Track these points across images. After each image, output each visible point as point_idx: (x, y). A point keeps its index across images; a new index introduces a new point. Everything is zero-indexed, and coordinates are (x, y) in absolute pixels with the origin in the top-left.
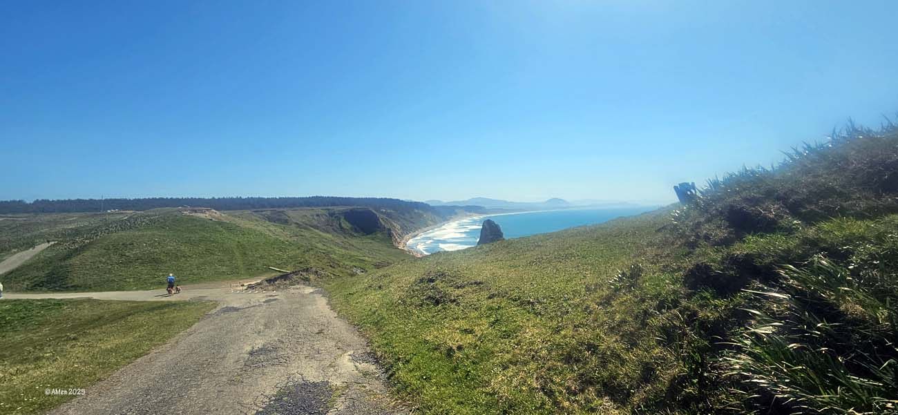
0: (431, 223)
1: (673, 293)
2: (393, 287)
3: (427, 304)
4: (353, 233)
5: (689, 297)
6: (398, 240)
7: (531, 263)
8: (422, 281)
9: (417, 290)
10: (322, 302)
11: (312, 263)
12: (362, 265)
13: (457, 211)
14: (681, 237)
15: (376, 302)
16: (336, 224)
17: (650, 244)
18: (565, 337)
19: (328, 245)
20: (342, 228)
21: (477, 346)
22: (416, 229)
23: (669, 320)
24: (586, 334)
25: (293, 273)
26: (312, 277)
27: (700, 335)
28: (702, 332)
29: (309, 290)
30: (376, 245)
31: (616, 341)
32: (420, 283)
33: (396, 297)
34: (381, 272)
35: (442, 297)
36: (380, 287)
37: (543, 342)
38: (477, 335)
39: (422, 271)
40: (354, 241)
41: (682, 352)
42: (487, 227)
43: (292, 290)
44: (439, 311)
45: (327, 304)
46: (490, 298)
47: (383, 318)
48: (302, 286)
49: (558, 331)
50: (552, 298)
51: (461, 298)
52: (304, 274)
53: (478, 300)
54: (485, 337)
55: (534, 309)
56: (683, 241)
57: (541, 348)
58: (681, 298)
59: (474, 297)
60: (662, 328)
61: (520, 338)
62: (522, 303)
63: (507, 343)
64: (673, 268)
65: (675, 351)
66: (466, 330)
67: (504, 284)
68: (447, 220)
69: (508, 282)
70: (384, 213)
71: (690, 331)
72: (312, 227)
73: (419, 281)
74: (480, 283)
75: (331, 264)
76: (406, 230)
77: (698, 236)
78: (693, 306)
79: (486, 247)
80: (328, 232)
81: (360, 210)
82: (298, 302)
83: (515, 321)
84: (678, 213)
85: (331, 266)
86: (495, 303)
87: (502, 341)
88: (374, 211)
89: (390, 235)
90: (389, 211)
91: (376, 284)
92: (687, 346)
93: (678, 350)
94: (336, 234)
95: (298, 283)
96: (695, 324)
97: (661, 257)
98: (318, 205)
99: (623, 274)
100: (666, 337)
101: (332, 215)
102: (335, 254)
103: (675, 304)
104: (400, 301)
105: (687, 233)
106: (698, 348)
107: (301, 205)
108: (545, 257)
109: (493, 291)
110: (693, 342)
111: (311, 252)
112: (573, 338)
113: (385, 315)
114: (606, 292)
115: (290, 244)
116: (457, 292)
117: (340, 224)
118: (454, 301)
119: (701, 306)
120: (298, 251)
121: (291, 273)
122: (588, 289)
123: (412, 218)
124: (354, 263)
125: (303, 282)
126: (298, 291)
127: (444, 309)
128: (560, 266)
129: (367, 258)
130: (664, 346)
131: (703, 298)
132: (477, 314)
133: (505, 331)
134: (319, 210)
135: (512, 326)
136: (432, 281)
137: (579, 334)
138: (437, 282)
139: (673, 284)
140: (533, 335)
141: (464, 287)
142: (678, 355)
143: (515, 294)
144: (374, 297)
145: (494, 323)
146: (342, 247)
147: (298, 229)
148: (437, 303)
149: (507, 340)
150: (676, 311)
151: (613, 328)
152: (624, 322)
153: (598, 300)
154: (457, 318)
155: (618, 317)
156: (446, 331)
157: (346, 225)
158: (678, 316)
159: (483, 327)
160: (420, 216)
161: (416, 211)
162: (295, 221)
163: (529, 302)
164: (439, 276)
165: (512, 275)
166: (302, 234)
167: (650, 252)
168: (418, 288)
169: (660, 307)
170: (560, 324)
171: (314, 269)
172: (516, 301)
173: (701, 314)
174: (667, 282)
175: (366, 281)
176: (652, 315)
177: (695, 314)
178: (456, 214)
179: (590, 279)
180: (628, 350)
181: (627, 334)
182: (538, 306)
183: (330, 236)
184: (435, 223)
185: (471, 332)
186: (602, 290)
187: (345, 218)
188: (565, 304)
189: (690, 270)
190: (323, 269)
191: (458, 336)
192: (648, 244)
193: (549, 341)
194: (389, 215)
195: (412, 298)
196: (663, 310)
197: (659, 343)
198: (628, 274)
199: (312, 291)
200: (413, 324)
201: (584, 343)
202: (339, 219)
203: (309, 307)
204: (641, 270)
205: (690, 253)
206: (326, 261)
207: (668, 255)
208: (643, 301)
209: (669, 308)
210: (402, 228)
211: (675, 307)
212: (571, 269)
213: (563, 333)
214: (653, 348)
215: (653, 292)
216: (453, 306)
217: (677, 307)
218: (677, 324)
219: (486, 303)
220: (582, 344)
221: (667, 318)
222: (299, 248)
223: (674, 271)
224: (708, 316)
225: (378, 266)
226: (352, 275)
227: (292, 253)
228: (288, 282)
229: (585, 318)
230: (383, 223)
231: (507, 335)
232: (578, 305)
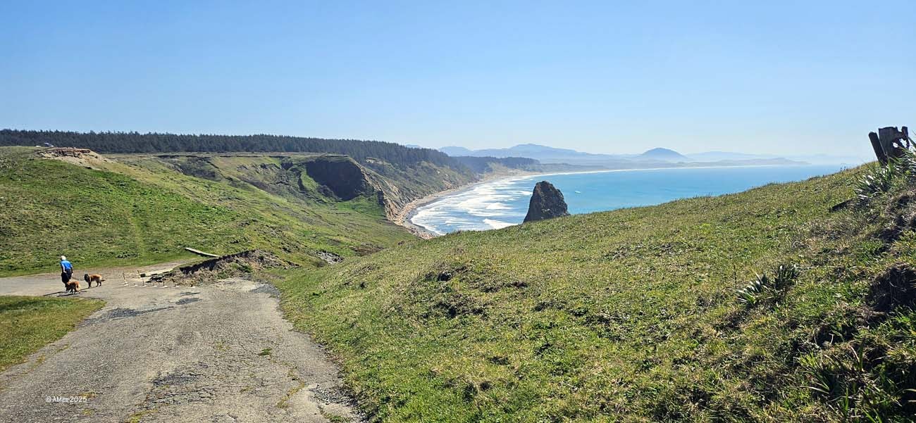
0: (447, 184)
1: (847, 315)
2: (384, 285)
3: (437, 316)
4: (322, 197)
5: (873, 322)
6: (395, 211)
7: (609, 257)
8: (429, 277)
9: (421, 292)
10: (269, 307)
11: (255, 244)
12: (335, 249)
13: (492, 165)
14: (871, 222)
15: (355, 308)
16: (293, 181)
17: (816, 232)
18: (657, 377)
19: (281, 215)
20: (302, 187)
21: (512, 384)
22: (424, 194)
23: (836, 360)
24: (692, 375)
25: (224, 258)
26: (254, 265)
27: (886, 387)
28: (890, 381)
29: (249, 286)
30: (358, 218)
31: (742, 389)
32: (425, 281)
33: (386, 303)
34: (364, 262)
35: (460, 305)
36: (362, 286)
37: (621, 383)
38: (514, 368)
39: (431, 262)
40: (323, 210)
41: (853, 413)
42: (541, 193)
43: (222, 285)
44: (455, 327)
45: (278, 309)
46: (538, 309)
47: (366, 334)
48: (237, 280)
49: (647, 368)
50: (641, 314)
51: (491, 307)
52: (242, 260)
53: (519, 312)
54: (526, 371)
55: (608, 330)
56: (874, 228)
57: (617, 394)
58: (859, 323)
59: (510, 307)
60: (822, 372)
61: (583, 375)
62: (590, 320)
63: (562, 383)
64: (851, 273)
65: (841, 410)
66: (496, 359)
67: (561, 288)
68: (477, 180)
69: (569, 285)
70: (370, 165)
71: (871, 378)
72: (252, 183)
73: (424, 278)
74: (523, 285)
75: (286, 245)
76: (407, 195)
77: (901, 222)
78: (880, 338)
79: (536, 226)
80: (280, 194)
81: (333, 159)
82: (232, 305)
83: (576, 348)
84: (870, 180)
85: (285, 249)
86: (545, 317)
87: (553, 378)
88: (356, 163)
89: (382, 203)
90: (380, 163)
91: (356, 280)
92: (862, 403)
93: (847, 408)
94: (293, 198)
95: (232, 275)
96: (879, 369)
97: (833, 255)
98: (263, 150)
99: (764, 280)
100: (827, 387)
101: (287, 166)
102: (292, 230)
103: (849, 332)
104: (393, 309)
105: (883, 216)
106: (880, 407)
107: (236, 149)
108: (633, 247)
109: (543, 298)
110: (873, 397)
111: (253, 226)
112: (671, 380)
113: (368, 328)
114: (732, 309)
115: (220, 212)
116: (486, 297)
117: (300, 182)
118: (480, 311)
119: (894, 340)
120: (231, 224)
121: (220, 259)
122: (701, 302)
123: (417, 175)
124: (323, 247)
125: (239, 273)
126: (231, 287)
127: (464, 323)
128: (657, 262)
129: (343, 239)
130: (823, 401)
131: (897, 326)
132: (515, 333)
133: (559, 364)
134: (266, 159)
135: (570, 356)
136: (444, 278)
137: (680, 374)
138: (453, 280)
139: (849, 301)
140: (604, 372)
141: (496, 290)
142: (845, 416)
143: (579, 305)
144: (352, 302)
145: (541, 350)
146: (304, 220)
147: (233, 188)
148: (453, 313)
149: (561, 379)
150: (848, 345)
151: (739, 367)
152: (757, 358)
153: (717, 322)
154: (483, 340)
155: (748, 350)
156: (465, 359)
157: (310, 183)
158: (852, 355)
159: (524, 356)
160: (431, 172)
161: (425, 164)
162: (227, 175)
163: (601, 319)
164: (457, 270)
165: (577, 273)
166: (240, 195)
167: (815, 245)
168: (423, 289)
169: (821, 338)
170: (651, 357)
171: (257, 254)
172: (580, 315)
173: (891, 353)
174: (839, 295)
175: (340, 273)
176: (806, 350)
177: (881, 350)
178: (490, 170)
179: (708, 286)
180: (760, 404)
181: (762, 379)
182: (615, 325)
183: (285, 201)
184: (456, 185)
185: (504, 362)
186: (726, 305)
187: (308, 174)
188: (661, 325)
189: (879, 278)
190: (272, 254)
191: (483, 367)
192: (812, 231)
193: (630, 382)
194: (381, 170)
195: (412, 304)
196: (826, 343)
197: (815, 395)
198: (772, 280)
199: (253, 287)
200: (412, 346)
201: (689, 390)
202: (299, 174)
203: (249, 314)
204: (794, 275)
205: (882, 250)
206: (276, 241)
207: (845, 252)
208: (794, 325)
209: (837, 339)
210: (401, 191)
211: (848, 338)
212: (675, 268)
213: (654, 371)
214: (804, 404)
215: (813, 313)
216: (477, 318)
217: (851, 338)
218: (849, 366)
219: (531, 317)
220: (684, 390)
221: (832, 357)
222: (233, 219)
223: (854, 278)
224: (903, 357)
225: (360, 252)
226: (319, 265)
227: (222, 227)
228: (215, 272)
229: (692, 348)
230: (370, 182)
231: (561, 370)
232: (683, 328)
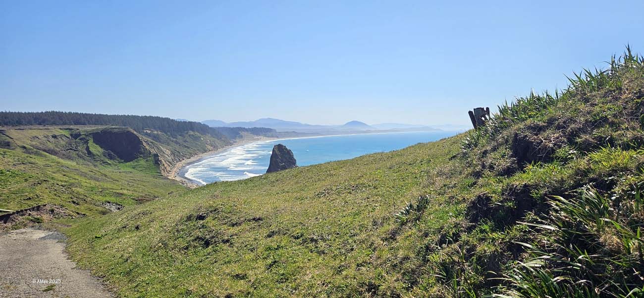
0: (210, 147)
1: (455, 226)
2: (156, 225)
3: (195, 247)
4: (107, 160)
5: (469, 230)
6: (168, 169)
7: (319, 195)
8: (189, 218)
9: (183, 230)
10: (56, 250)
11: (47, 200)
12: (119, 200)
13: (242, 133)
14: (469, 166)
15: (130, 246)
16: (82, 148)
17: (440, 174)
18: (346, 277)
19: (71, 175)
20: (89, 153)
21: (249, 293)
22: (191, 155)
23: (449, 256)
24: (368, 274)
25: (18, 212)
26: (46, 217)
27: (476, 271)
28: (479, 267)
29: (39, 234)
30: (138, 175)
31: (397, 280)
32: (186, 221)
33: (156, 240)
34: (140, 209)
35: (213, 237)
36: (137, 228)
37: (324, 284)
38: (250, 281)
39: (192, 206)
40: (107, 170)
41: (459, 290)
42: (277, 152)
43: (14, 235)
44: (209, 254)
45: (64, 252)
46: (269, 236)
47: (138, 266)
48: (28, 230)
49: (340, 271)
50: (338, 234)
51: (235, 237)
52: (34, 213)
53: (255, 239)
54: (259, 283)
55: (317, 247)
56: (470, 170)
57: (321, 292)
58: (462, 231)
59: (250, 236)
60: (441, 263)
61: (299, 281)
62: (305, 241)
63: (285, 288)
64: (458, 199)
65: (453, 288)
66: (237, 276)
67: (286, 219)
68: (231, 144)
69: (291, 217)
70: (147, 134)
71: (469, 266)
72: (45, 151)
73: (185, 219)
74: (259, 219)
75: (75, 199)
76: (178, 156)
77: (484, 166)
78: (473, 241)
79: (273, 176)
80: (69, 158)
81: (116, 130)
82: (23, 251)
83: (295, 262)
84: (468, 140)
85: (74, 202)
86: (273, 242)
87: (279, 285)
88: (135, 133)
89: (157, 162)
90: (156, 132)
91: (132, 224)
92: (464, 282)
93: (456, 287)
94: (81, 161)
95: (25, 226)
96: (472, 260)
97: (448, 188)
98: (54, 123)
99: (411, 206)
100: (445, 274)
101: (76, 136)
102: (81, 186)
103: (456, 237)
104: (160, 244)
105: (475, 162)
106: (474, 284)
107: (30, 123)
108: (334, 188)
109: (274, 228)
110: (470, 278)
111: (45, 185)
112: (355, 278)
113: (140, 261)
114: (391, 226)
115: (14, 175)
116: (233, 230)
117: (88, 149)
118: (228, 241)
119: (481, 240)
120: (25, 184)
121: (14, 213)
122: (375, 223)
123: (185, 141)
124: (108, 199)
125: (31, 224)
126: (22, 236)
127: (215, 251)
128: (349, 198)
129: (125, 192)
130: (443, 283)
131: (482, 231)
132: (252, 255)
133: (283, 274)
134: (57, 130)
135: (291, 268)
136: (201, 218)
137: (361, 274)
138: (208, 219)
139: (456, 217)
140: (313, 277)
141: (240, 224)
142: (455, 292)
143: (297, 231)
144: (128, 240)
145: (271, 266)
146: (91, 178)
147: (26, 155)
148: (207, 244)
149: (284, 285)
150: (455, 246)
151: (395, 266)
152: (406, 258)
153: (384, 236)
154: (229, 262)
155: (401, 254)
156: (215, 278)
157: (96, 149)
158: (458, 252)
159: (258, 271)
160: (196, 138)
161: (191, 133)
162: (21, 144)
163: (312, 240)
164: (211, 212)
165: (298, 209)
166: (33, 160)
167: (440, 182)
168: (185, 227)
169: (441, 242)
170: (343, 264)
171: (48, 208)
172: (298, 238)
173: (479, 249)
174: (451, 214)
175: (120, 219)
176: (432, 250)
177: (474, 247)
178: (242, 137)
179: (379, 212)
180: (407, 289)
181: (409, 272)
182: (322, 244)
183: (74, 164)
184: (215, 148)
185: (244, 277)
186: (389, 224)
187: (94, 142)
188: (350, 241)
189: (473, 203)
190: (62, 206)
191: (227, 283)
192: (438, 173)
193: (330, 283)
194: (156, 138)
195: (175, 240)
196: (444, 245)
197: (438, 280)
198: (415, 206)
199: (43, 235)
200: (174, 272)
201: (365, 284)
202: (87, 142)
203: (36, 257)
204: (427, 202)
205: (475, 183)
206: (65, 196)
207: (455, 186)
208: (426, 235)
209: (450, 242)
210: (173, 153)
211: (456, 241)
212: (360, 201)
213: (344, 273)
214: (431, 287)
215: (437, 226)
216: (226, 247)
217: (457, 241)
218: (456, 259)
219: (264, 242)
220: (362, 285)
221: (447, 254)
222: (26, 180)
223: (458, 203)
224: (485, 251)
225: (140, 201)
226: (104, 213)
227: (15, 187)
228: (9, 225)
229: (368, 255)
230: (147, 147)
231: (284, 279)
232: (363, 242)
